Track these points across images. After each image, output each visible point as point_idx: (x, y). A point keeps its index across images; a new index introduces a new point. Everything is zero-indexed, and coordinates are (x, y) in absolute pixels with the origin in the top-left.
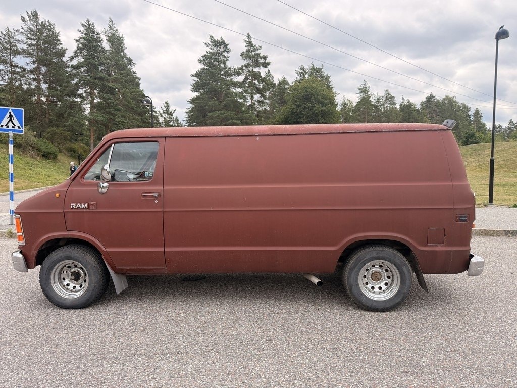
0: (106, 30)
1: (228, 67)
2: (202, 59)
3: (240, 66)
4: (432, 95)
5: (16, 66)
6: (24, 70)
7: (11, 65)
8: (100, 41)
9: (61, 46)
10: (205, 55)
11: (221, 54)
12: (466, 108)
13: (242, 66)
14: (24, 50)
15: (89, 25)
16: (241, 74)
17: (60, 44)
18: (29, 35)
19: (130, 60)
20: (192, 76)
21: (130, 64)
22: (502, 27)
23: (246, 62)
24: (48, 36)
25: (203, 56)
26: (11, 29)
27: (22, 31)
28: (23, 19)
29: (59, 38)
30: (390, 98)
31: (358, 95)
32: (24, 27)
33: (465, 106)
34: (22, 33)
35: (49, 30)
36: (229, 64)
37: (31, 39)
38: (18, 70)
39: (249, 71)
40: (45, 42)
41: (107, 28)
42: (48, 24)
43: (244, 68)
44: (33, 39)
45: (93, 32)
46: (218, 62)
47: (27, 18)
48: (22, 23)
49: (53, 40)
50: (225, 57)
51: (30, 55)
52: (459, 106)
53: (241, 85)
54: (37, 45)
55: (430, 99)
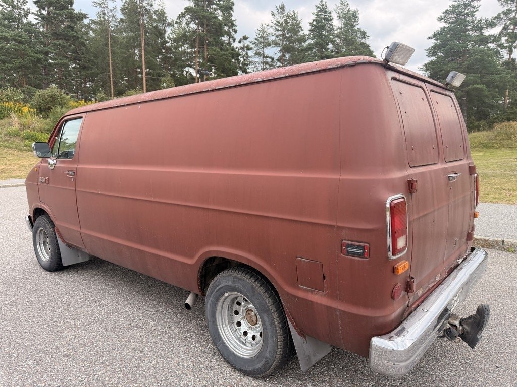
0: (338, 6)
1: (477, 19)
2: (443, 16)
3: (496, 15)
5: (267, 57)
6: (273, 59)
7: (264, 57)
8: (331, 20)
9: (302, 32)
10: (447, 10)
11: (470, 5)
13: (499, 15)
14: (273, 42)
15: (323, 5)
16: (496, 25)
17: (302, 30)
18: (277, 27)
19: (364, 34)
20: (429, 38)
21: (364, 38)
23: (506, 8)
24: (293, 25)
25: (444, 13)
26: (264, 25)
27: (272, 24)
28: (273, 14)
29: (301, 25)
32: (273, 20)
34: (272, 26)
35: (294, 19)
36: (478, 16)
37: (278, 30)
38: (269, 60)
39: (510, 19)
40: (290, 31)
41: (339, 4)
42: (293, 14)
43: (502, 16)
44: (280, 30)
45: (325, 12)
46: (464, 15)
47: (276, 12)
48: (271, 17)
49: (296, 28)
50: (474, 7)
51: (277, 44)
53: (496, 39)
54: (283, 35)
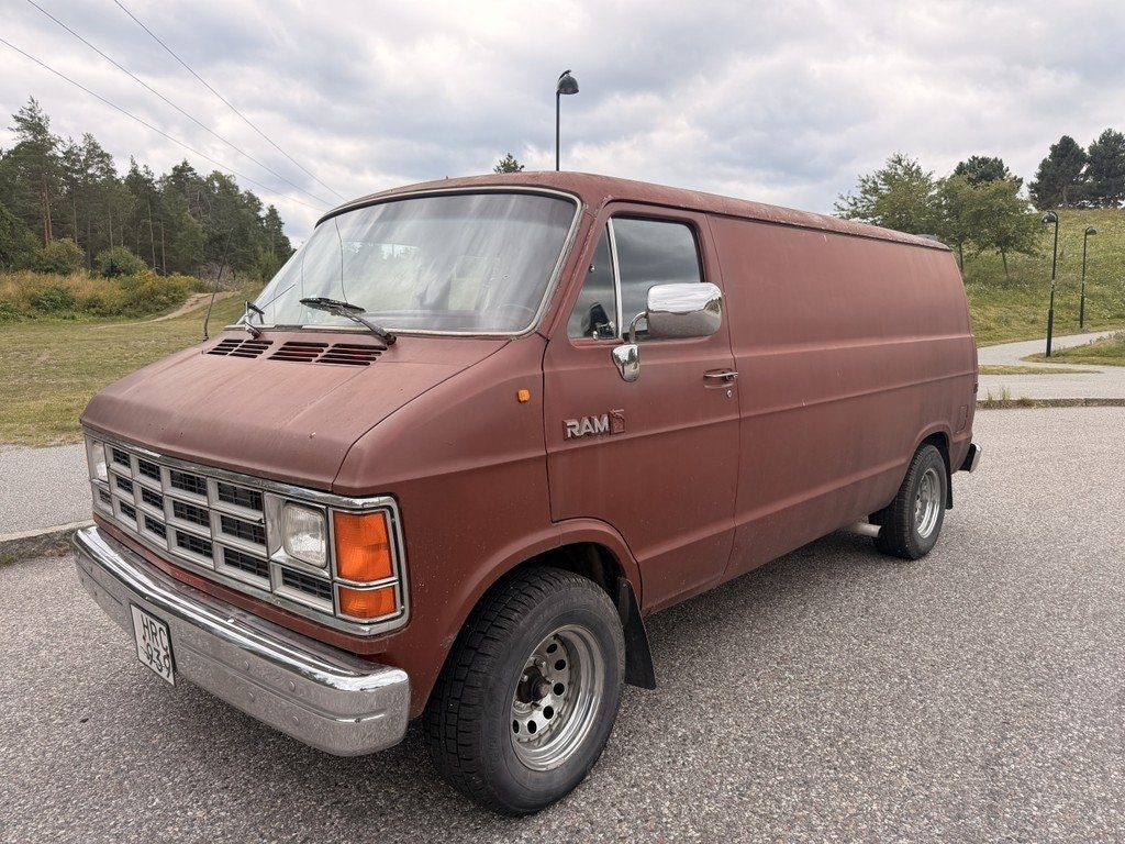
4: (185, 163)
12: (253, 202)
22: (567, 72)
30: (99, 156)
31: (17, 134)
33: (252, 199)
52: (242, 196)
55: (182, 172)
